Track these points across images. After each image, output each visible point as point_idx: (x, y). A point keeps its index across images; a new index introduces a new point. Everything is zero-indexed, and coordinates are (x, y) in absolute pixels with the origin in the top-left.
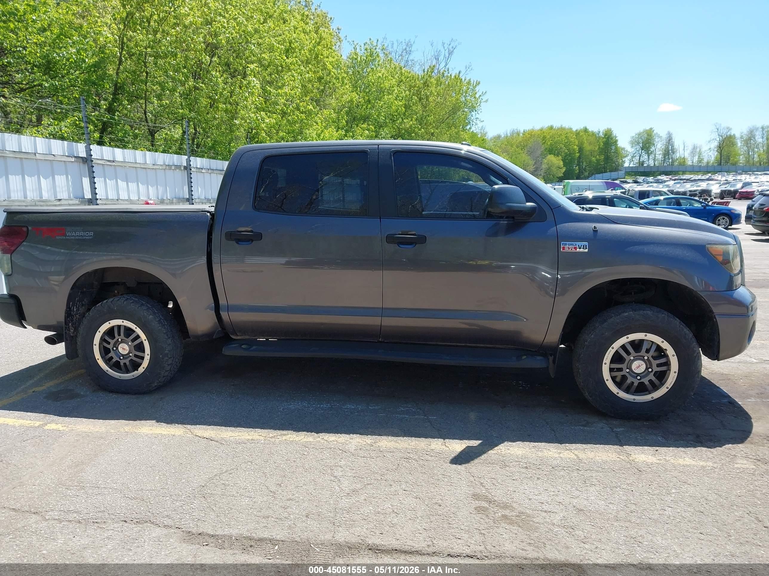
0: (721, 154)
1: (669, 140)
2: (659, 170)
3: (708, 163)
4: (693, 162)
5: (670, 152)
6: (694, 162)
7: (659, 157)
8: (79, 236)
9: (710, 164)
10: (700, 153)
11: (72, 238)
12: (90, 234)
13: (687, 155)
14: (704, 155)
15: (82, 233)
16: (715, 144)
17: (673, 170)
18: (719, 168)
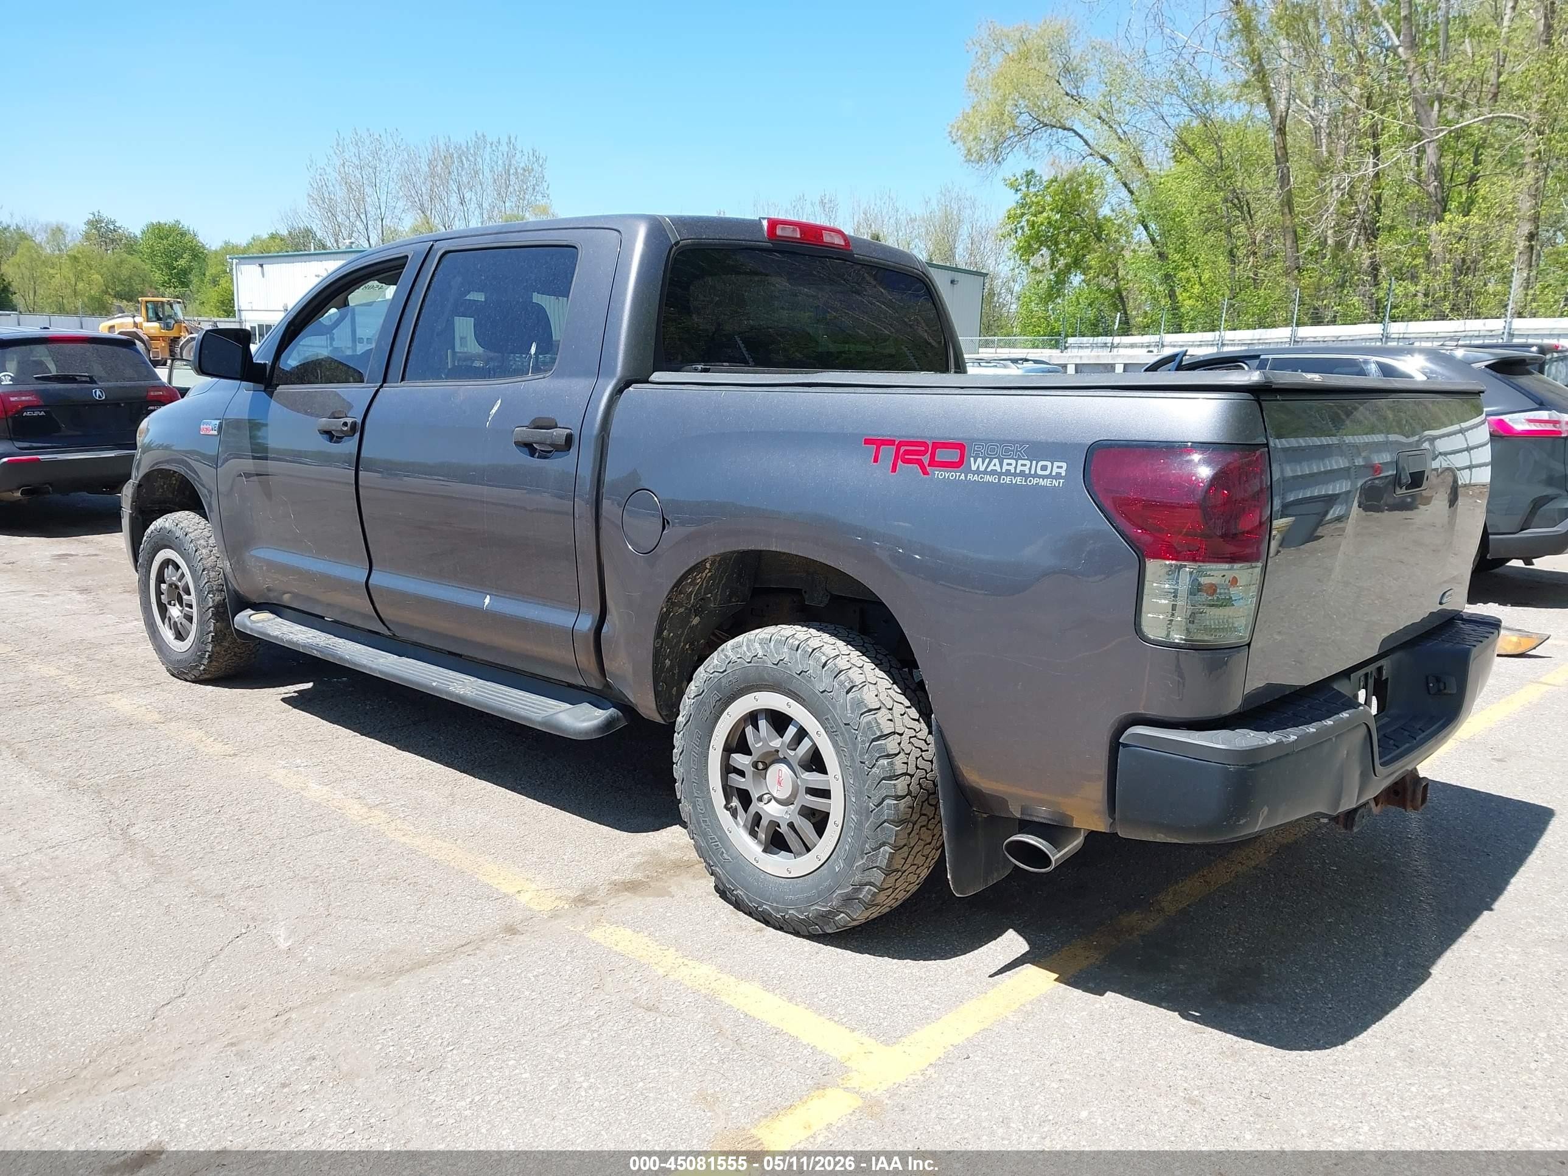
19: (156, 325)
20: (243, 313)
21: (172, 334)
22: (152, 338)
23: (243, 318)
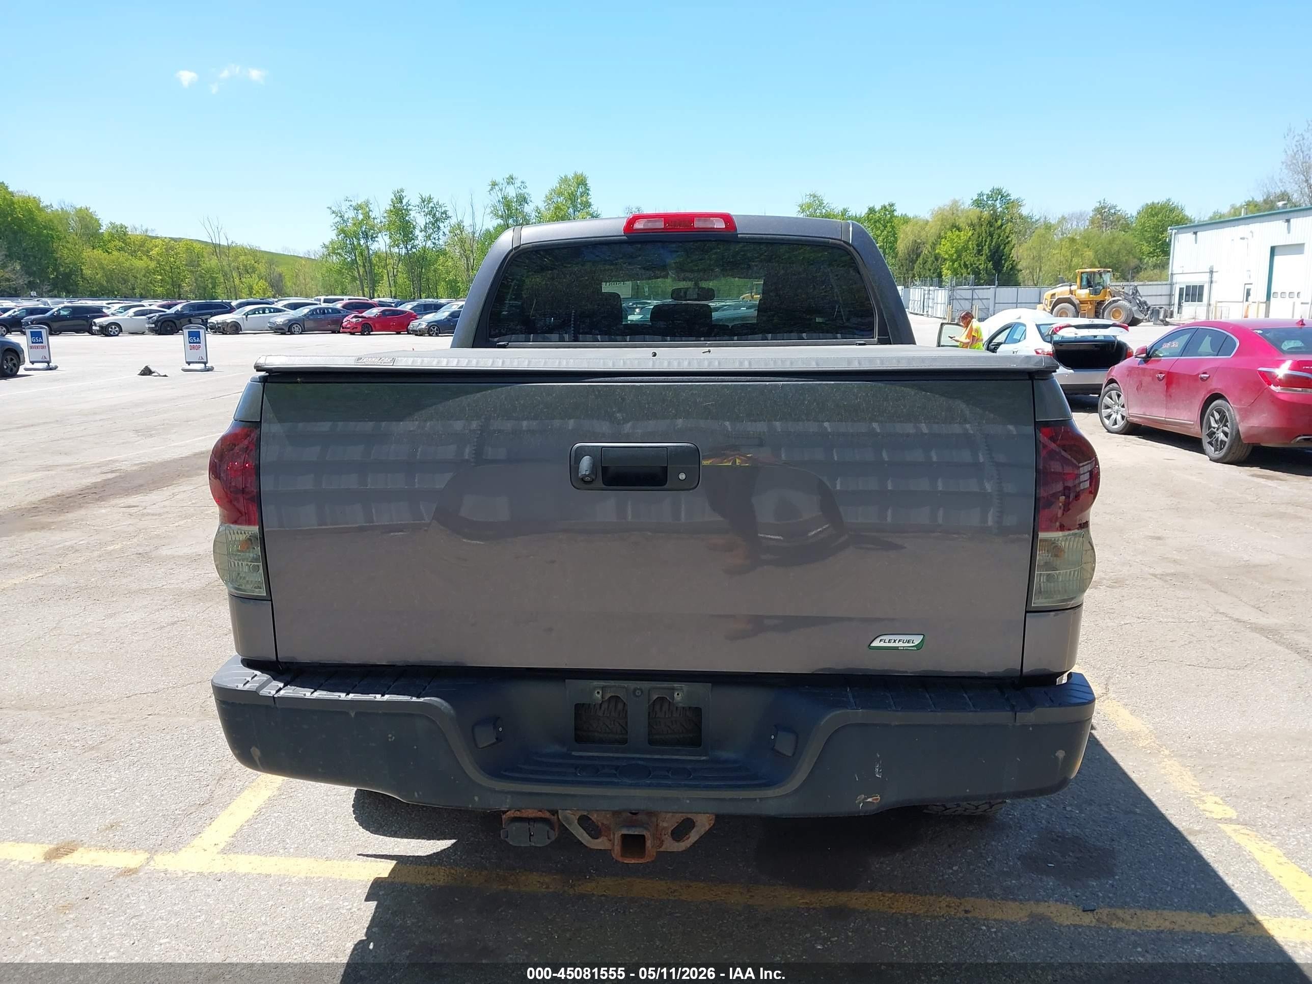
19: (1087, 291)
20: (1175, 277)
21: (1099, 298)
22: (1082, 302)
23: (1174, 281)
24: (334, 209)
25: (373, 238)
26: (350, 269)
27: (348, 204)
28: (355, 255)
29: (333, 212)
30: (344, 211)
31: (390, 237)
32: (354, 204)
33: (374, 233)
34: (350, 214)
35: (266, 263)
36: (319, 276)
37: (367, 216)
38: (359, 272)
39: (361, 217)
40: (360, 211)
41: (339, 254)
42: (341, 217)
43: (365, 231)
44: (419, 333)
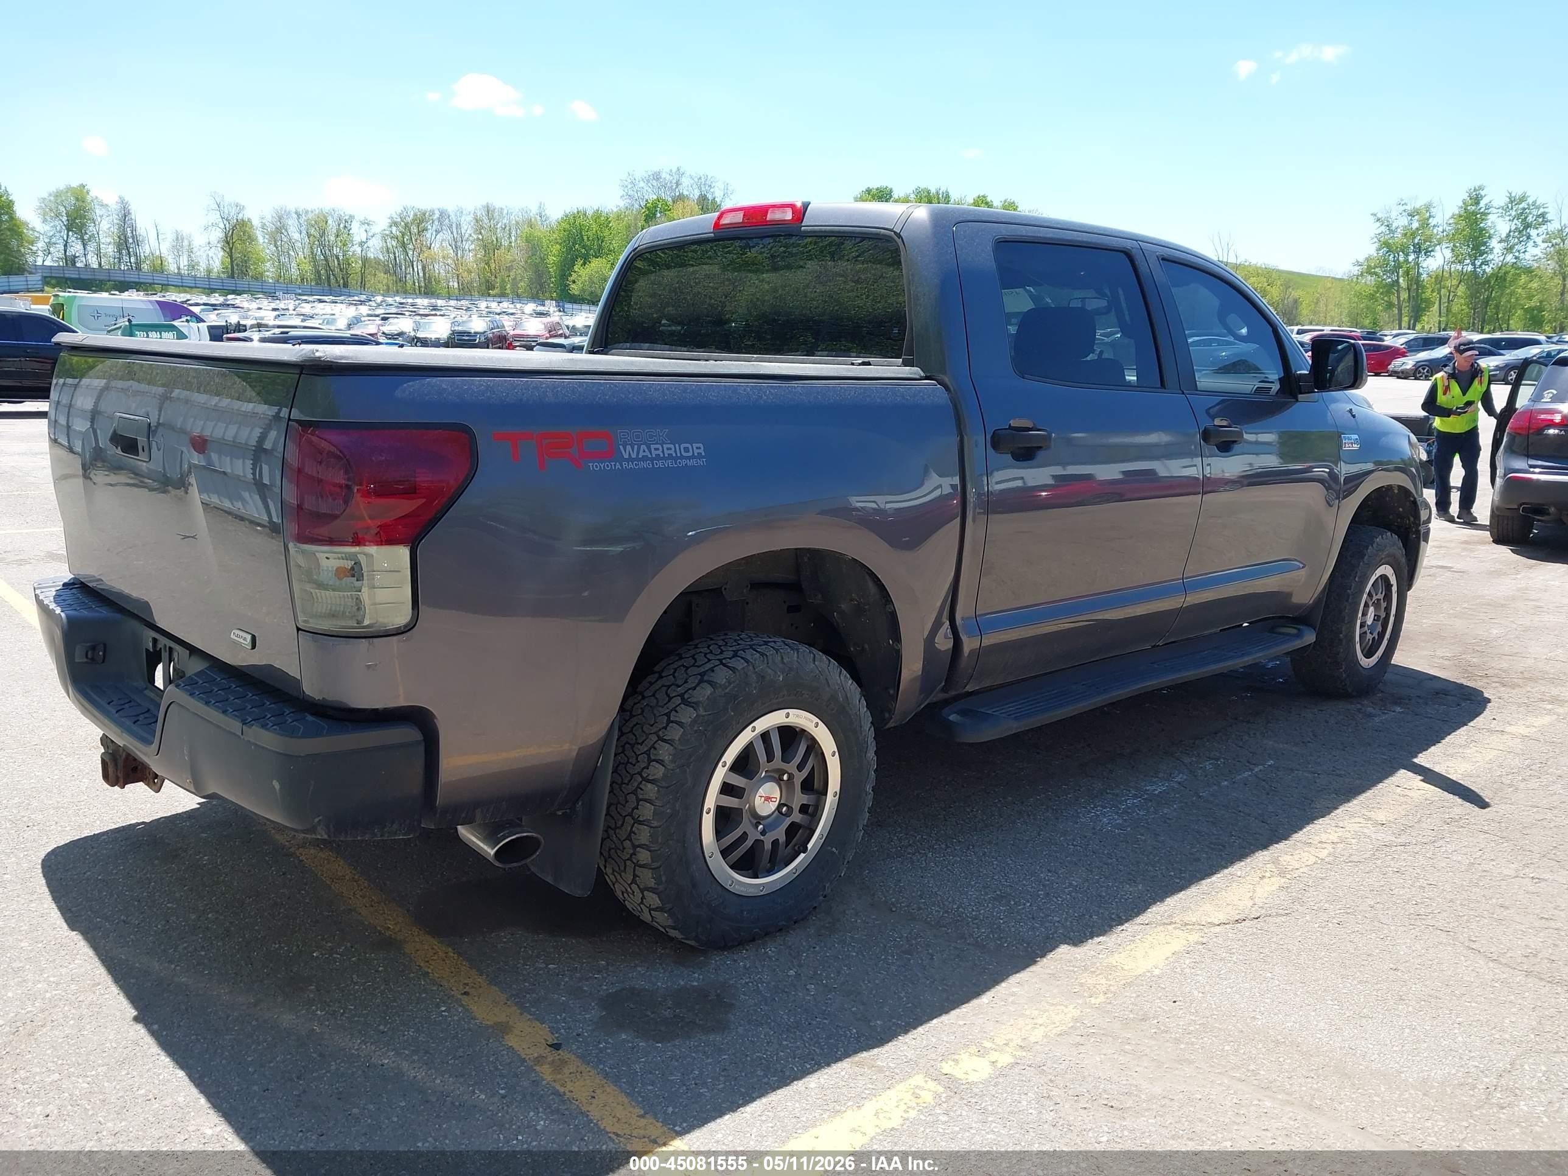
0: (231, 257)
1: (125, 216)
2: (112, 278)
3: (209, 271)
4: (179, 268)
5: (131, 240)
6: (182, 267)
7: (110, 250)
8: (664, 458)
9: (214, 275)
10: (191, 251)
11: (642, 464)
12: (696, 452)
13: (165, 249)
14: (198, 254)
15: (669, 449)
16: (217, 235)
17: (141, 281)
18: (230, 284)
24: (1379, 216)
25: (1427, 253)
26: (1388, 293)
27: (1402, 208)
28: (1398, 276)
29: (1378, 220)
30: (1394, 218)
31: (1453, 250)
32: (1408, 207)
33: (1430, 246)
34: (1401, 222)
35: (1281, 285)
36: (1345, 301)
37: (1425, 224)
38: (1398, 297)
39: (1415, 225)
40: (1416, 217)
41: (1376, 274)
42: (1388, 226)
43: (1418, 244)
44: (1403, 375)
